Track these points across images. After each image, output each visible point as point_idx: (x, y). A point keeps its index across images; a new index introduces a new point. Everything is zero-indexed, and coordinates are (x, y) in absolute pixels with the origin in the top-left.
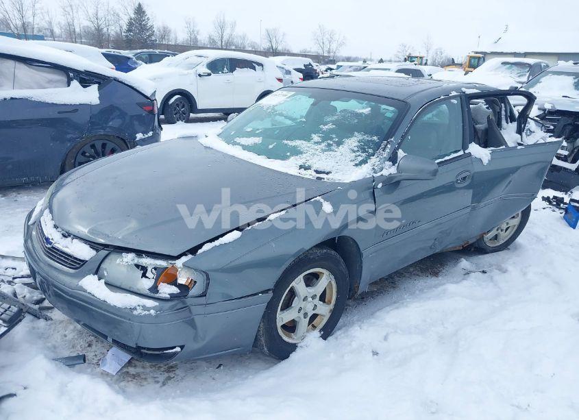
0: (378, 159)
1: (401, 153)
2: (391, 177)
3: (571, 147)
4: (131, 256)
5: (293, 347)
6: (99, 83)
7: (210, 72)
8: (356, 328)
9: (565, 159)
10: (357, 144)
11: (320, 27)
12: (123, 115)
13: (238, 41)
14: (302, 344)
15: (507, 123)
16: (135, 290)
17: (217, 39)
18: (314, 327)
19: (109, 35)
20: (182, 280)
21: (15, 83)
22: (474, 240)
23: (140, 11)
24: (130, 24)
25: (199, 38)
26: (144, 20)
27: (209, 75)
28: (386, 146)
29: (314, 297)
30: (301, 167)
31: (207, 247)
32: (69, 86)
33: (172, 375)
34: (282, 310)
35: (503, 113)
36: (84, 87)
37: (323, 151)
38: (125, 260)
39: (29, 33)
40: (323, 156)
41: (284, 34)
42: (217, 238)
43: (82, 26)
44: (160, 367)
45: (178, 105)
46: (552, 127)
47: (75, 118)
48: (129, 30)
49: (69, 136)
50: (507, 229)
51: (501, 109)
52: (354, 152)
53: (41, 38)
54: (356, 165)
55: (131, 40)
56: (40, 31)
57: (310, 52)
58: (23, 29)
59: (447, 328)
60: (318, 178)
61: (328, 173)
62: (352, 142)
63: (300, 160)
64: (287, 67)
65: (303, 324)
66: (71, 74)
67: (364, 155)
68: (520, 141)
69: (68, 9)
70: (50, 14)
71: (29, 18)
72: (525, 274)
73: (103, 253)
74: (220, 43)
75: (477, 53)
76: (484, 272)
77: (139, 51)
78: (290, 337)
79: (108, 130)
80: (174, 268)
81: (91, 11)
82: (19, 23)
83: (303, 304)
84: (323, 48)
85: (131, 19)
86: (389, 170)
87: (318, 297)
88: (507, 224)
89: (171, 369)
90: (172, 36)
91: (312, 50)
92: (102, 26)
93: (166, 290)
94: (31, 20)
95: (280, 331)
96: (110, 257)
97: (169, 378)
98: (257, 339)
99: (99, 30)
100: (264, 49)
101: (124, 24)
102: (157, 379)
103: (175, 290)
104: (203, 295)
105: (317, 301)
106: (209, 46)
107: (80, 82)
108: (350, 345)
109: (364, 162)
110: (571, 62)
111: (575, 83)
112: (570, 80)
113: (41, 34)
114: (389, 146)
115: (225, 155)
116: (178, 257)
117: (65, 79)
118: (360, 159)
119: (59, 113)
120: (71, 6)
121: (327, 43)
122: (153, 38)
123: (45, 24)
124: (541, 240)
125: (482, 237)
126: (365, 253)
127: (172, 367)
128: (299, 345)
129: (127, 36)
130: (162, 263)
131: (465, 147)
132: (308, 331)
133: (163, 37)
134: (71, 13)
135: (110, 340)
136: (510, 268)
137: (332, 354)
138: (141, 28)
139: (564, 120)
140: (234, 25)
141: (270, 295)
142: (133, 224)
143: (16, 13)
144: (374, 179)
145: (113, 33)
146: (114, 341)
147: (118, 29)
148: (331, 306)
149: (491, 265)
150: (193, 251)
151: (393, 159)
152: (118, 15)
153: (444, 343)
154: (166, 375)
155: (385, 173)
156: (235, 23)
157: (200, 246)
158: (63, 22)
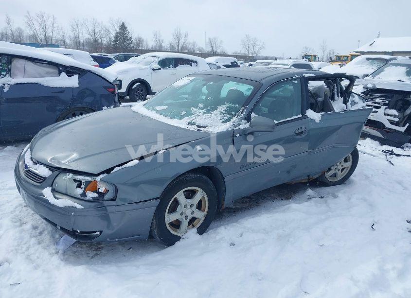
0: (237, 119)
1: (253, 115)
2: (245, 130)
3: (401, 115)
4: (71, 175)
5: (178, 238)
6: (79, 74)
7: (160, 67)
8: (223, 228)
9: (397, 124)
10: (225, 108)
11: (246, 36)
12: (93, 94)
13: (190, 46)
14: (184, 237)
15: (338, 96)
16: (73, 195)
17: (175, 45)
18: (194, 226)
19: (102, 44)
20: (102, 190)
21: (25, 74)
22: (317, 176)
23: (123, 27)
24: (117, 37)
25: (163, 45)
26: (126, 34)
27: (160, 69)
28: (243, 110)
29: (192, 206)
30: (189, 123)
31: (116, 169)
32: (59, 76)
33: (99, 252)
34: (169, 213)
35: (336, 90)
36: (69, 76)
37: (204, 113)
38: (68, 177)
39: (50, 43)
40: (203, 116)
41: (221, 41)
42: (123, 164)
43: (84, 38)
44: (92, 248)
45: (138, 90)
46: (387, 102)
47: (62, 96)
48: (116, 40)
49: (58, 108)
50: (343, 170)
51: (334, 87)
52: (223, 114)
53: (57, 46)
54: (223, 122)
55: (116, 47)
56: (57, 41)
57: (240, 53)
58: (45, 41)
59: (285, 231)
60: (198, 130)
61: (205, 127)
62: (222, 108)
63: (189, 119)
64: (218, 64)
65: (185, 223)
66: (61, 69)
67: (229, 116)
68: (345, 109)
69: (75, 27)
70: (63, 30)
71: (49, 34)
72: (350, 199)
73: (57, 173)
74: (177, 48)
75: (357, 52)
76: (322, 198)
77: (118, 54)
78: (176, 231)
79: (84, 104)
80: (96, 182)
81: (91, 28)
82: (43, 37)
83: (183, 210)
84: (248, 51)
85: (117, 33)
86: (245, 125)
87: (195, 206)
88: (342, 166)
89: (98, 249)
90: (144, 44)
91: (242, 52)
92: (98, 38)
93: (91, 195)
94: (51, 34)
95: (168, 227)
96: (59, 175)
97: (97, 254)
98: (151, 231)
99: (96, 41)
100: (208, 52)
101: (112, 35)
102: (88, 255)
103: (95, 195)
104: (114, 199)
105: (194, 208)
106: (170, 50)
107: (67, 74)
108: (215, 238)
109: (228, 120)
110: (407, 57)
111: (407, 71)
112: (404, 69)
113: (57, 44)
114: (245, 110)
115: (143, 117)
116: (98, 175)
117: (57, 71)
118: (226, 118)
119: (52, 93)
120: (77, 25)
121: (251, 47)
122: (132, 45)
123: (60, 37)
124: (368, 178)
125: (323, 175)
126: (227, 179)
127: (99, 248)
128: (182, 237)
129: (114, 45)
130: (89, 178)
131: (303, 112)
132: (188, 229)
133: (138, 45)
134: (77, 30)
135: (59, 227)
136: (340, 195)
137: (202, 243)
138: (124, 39)
139: (396, 97)
140: (186, 36)
141: (159, 201)
142: (75, 155)
143: (41, 30)
144: (234, 131)
145: (105, 42)
146: (61, 227)
147: (108, 40)
148: (205, 213)
149: (329, 193)
150: (108, 171)
151: (248, 118)
152: (109, 31)
153: (280, 240)
154: (95, 252)
155: (241, 127)
156: (187, 34)
157: (112, 169)
158: (72, 36)
